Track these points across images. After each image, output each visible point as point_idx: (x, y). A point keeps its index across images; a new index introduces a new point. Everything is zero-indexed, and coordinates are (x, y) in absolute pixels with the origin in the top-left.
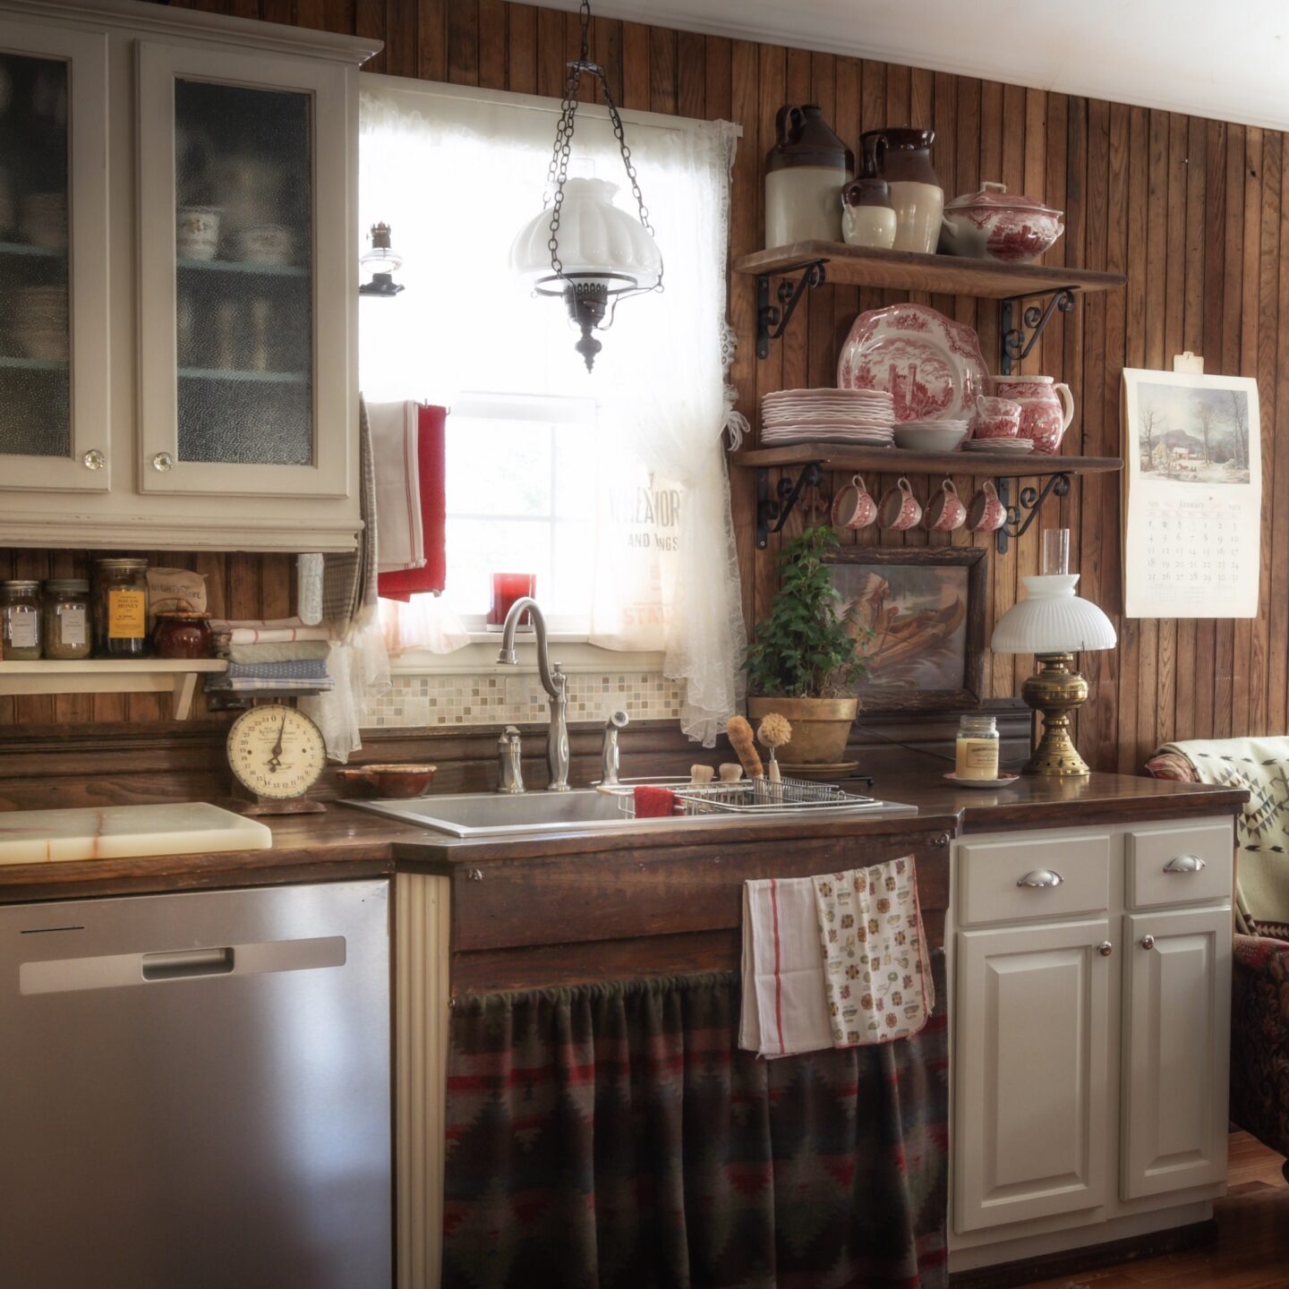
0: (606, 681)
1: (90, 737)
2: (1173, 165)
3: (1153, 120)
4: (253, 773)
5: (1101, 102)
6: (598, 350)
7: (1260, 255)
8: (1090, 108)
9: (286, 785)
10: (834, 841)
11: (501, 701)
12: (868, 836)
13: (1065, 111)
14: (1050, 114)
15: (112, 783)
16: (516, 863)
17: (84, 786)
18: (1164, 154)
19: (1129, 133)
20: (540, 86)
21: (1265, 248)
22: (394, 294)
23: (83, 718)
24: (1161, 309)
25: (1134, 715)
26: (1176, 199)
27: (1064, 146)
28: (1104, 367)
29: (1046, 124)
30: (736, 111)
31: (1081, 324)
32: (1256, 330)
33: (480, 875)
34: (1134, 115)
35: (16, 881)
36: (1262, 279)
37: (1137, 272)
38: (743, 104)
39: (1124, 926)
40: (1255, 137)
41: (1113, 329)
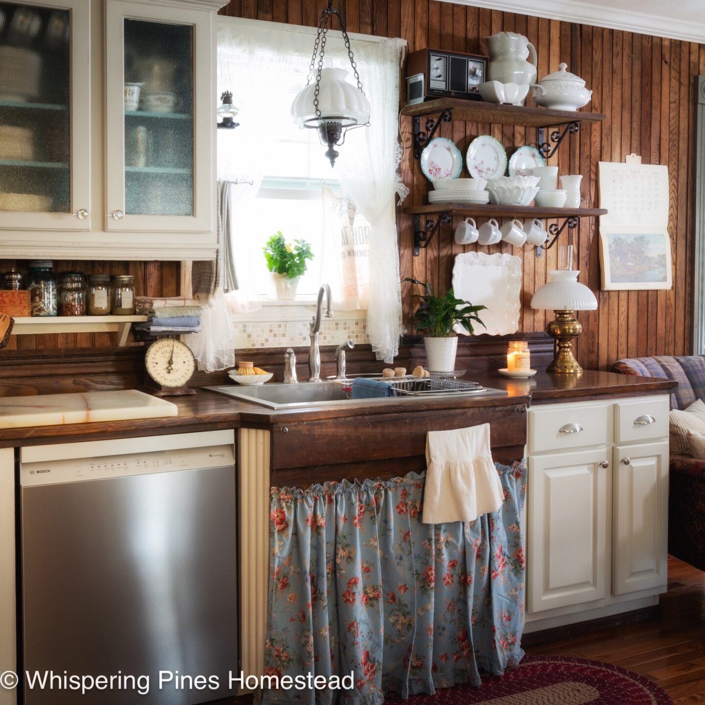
0: (337, 324)
1: (74, 355)
2: (625, 58)
3: (614, 35)
4: (158, 374)
5: (588, 26)
6: (337, 156)
7: (670, 104)
8: (583, 29)
9: (175, 380)
10: (467, 410)
11: (284, 335)
12: (485, 407)
13: (570, 31)
14: (562, 32)
15: (86, 379)
16: (305, 423)
17: (72, 381)
18: (620, 52)
19: (603, 43)
20: (304, 21)
21: (672, 100)
22: (234, 128)
23: (71, 346)
24: (619, 132)
25: (607, 340)
26: (626, 75)
27: (569, 49)
28: (591, 162)
29: (560, 38)
30: (403, 33)
31: (578, 140)
32: (668, 141)
33: (287, 430)
34: (605, 33)
35: (47, 434)
36: (671, 116)
37: (607, 112)
38: (407, 29)
39: (613, 452)
40: (666, 43)
41: (595, 143)
